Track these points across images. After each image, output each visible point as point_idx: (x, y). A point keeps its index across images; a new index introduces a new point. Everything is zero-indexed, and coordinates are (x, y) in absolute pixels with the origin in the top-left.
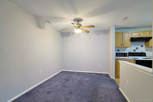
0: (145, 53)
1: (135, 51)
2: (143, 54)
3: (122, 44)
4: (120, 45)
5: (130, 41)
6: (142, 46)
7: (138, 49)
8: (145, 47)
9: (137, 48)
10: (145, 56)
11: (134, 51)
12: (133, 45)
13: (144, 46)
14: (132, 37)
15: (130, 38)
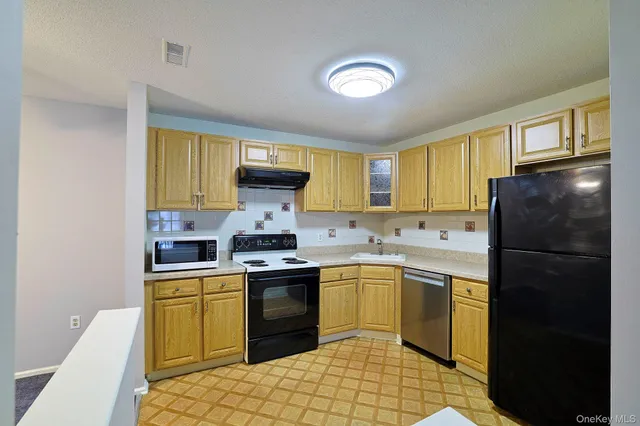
0: (294, 236)
1: (262, 228)
2: (285, 242)
3: (199, 194)
4: (188, 198)
5: (233, 182)
6: (285, 208)
7: (271, 219)
8: (295, 213)
9: (268, 216)
10: (295, 247)
11: (259, 226)
12: (255, 200)
13: (292, 207)
14: (245, 163)
15: (234, 170)
